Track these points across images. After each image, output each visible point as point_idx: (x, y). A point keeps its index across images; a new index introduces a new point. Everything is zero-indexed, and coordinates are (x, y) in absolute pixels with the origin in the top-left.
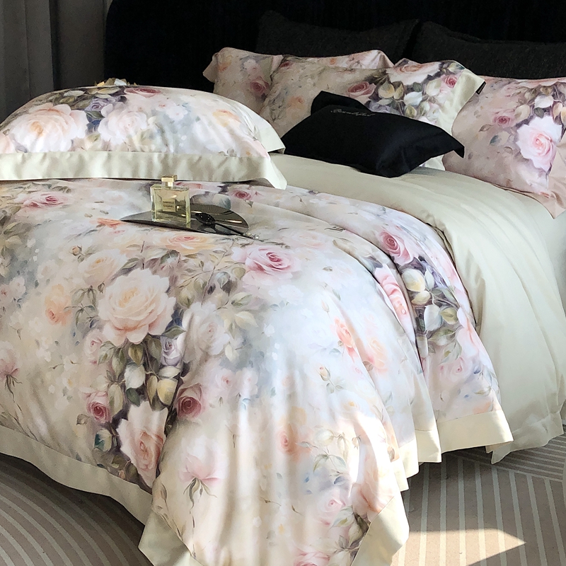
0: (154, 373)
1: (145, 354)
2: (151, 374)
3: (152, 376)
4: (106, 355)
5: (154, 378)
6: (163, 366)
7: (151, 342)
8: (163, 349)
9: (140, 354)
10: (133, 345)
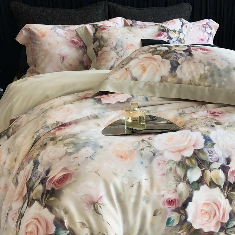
0: (206, 168)
1: (197, 160)
2: (205, 170)
3: (206, 171)
4: (171, 168)
5: (208, 171)
6: (211, 163)
7: (198, 153)
8: (208, 154)
9: (194, 161)
10: (188, 158)
